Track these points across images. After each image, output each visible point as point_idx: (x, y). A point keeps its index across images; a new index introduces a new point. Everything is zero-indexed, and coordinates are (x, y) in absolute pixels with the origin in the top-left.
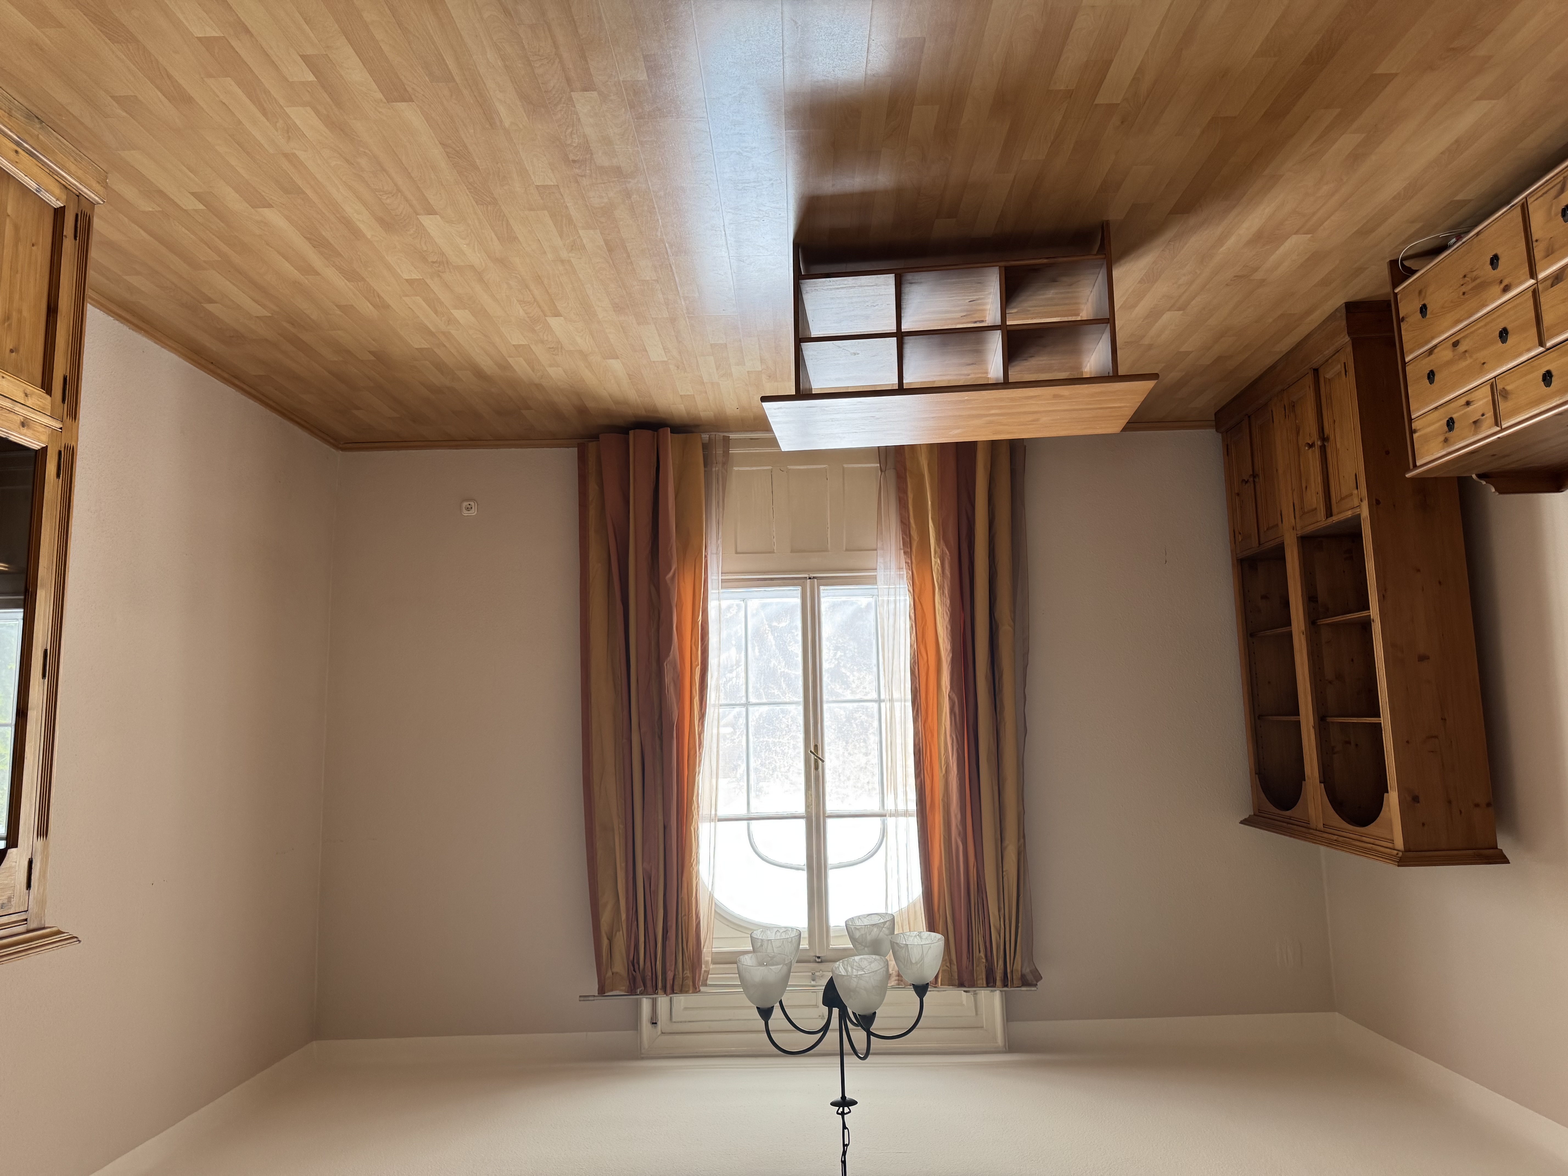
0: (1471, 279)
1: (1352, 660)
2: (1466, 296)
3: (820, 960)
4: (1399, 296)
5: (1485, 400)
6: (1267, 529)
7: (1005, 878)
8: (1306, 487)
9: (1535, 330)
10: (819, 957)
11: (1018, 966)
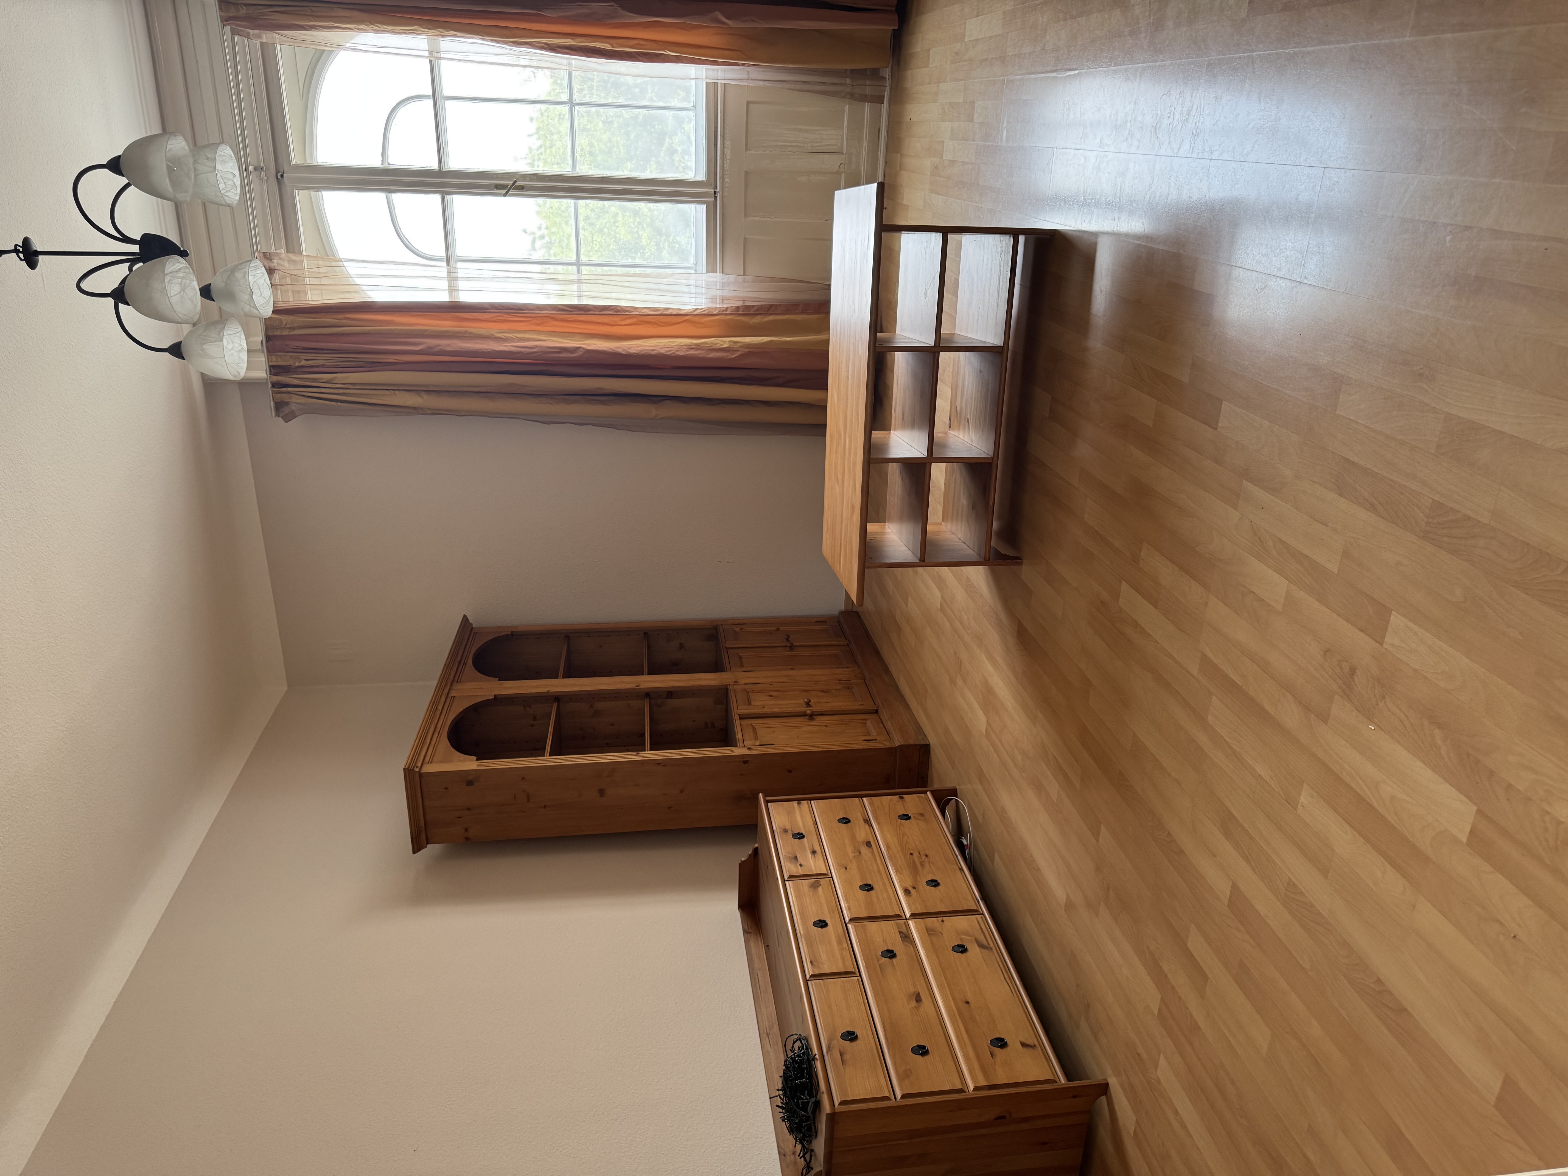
0: (922, 862)
1: (612, 725)
2: (909, 856)
3: (279, 177)
4: (923, 795)
5: (813, 868)
6: (740, 656)
7: (387, 392)
8: (771, 696)
9: (866, 915)
10: (282, 176)
11: (296, 401)
